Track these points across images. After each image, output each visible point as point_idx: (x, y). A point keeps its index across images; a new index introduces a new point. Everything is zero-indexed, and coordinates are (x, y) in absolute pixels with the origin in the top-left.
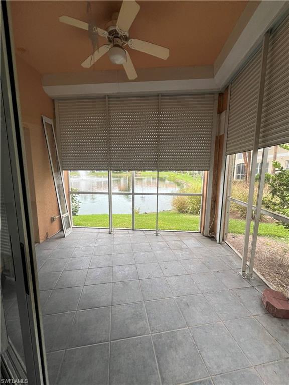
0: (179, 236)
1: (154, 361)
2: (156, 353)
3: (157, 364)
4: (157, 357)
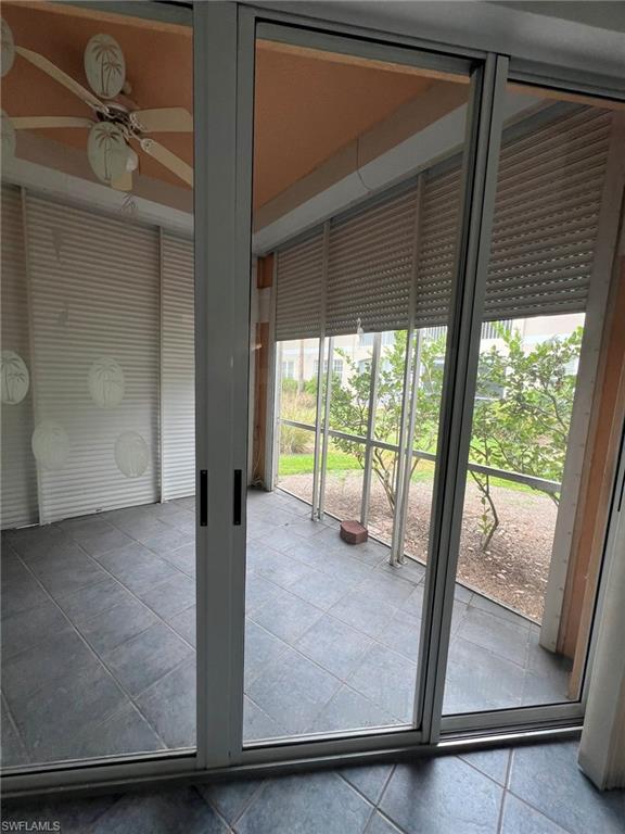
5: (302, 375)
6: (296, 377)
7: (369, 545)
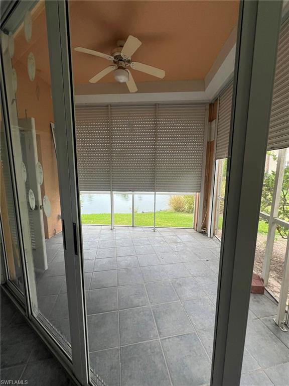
0: (175, 232)
1: (154, 322)
2: (155, 317)
3: (155, 324)
4: (155, 320)
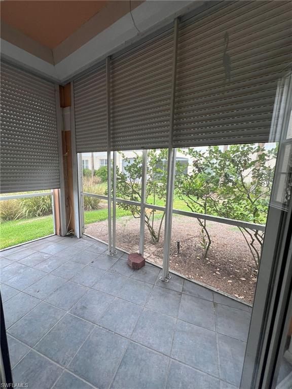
0: (32, 248)
4: (85, 379)
5: (93, 167)
6: (90, 168)
7: (147, 268)
